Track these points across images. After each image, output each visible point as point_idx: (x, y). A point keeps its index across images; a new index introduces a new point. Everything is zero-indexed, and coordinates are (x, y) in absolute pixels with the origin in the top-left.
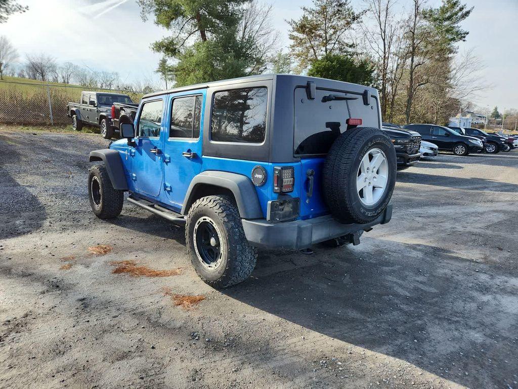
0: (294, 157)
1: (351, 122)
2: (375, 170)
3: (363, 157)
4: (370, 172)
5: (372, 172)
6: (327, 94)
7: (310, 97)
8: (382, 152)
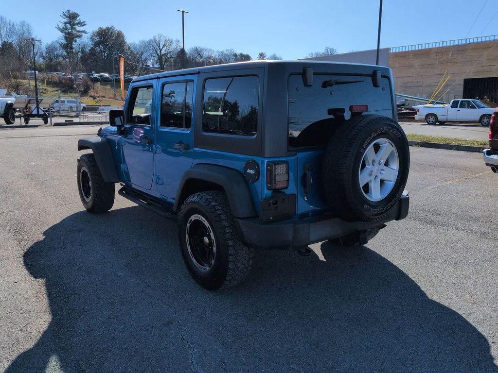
0: (289, 151)
1: (355, 110)
2: (383, 161)
3: (365, 149)
4: (376, 164)
5: (379, 164)
6: (327, 78)
7: (306, 84)
8: (390, 142)
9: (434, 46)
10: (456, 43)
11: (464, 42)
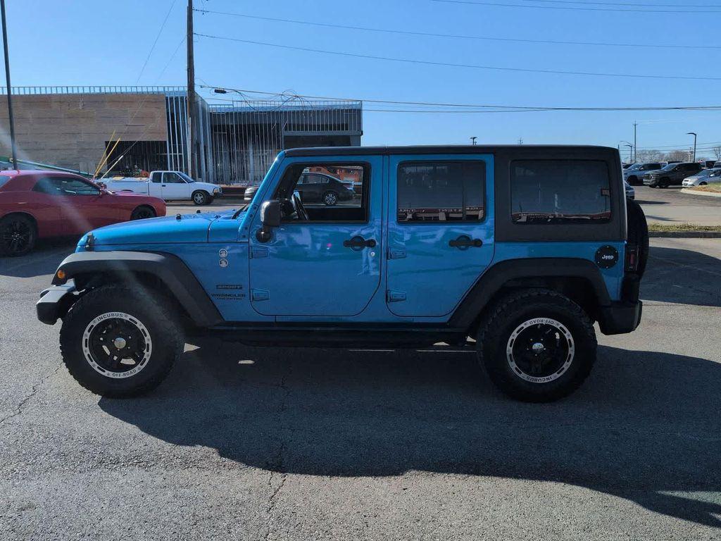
9: (54, 92)
10: (87, 91)
11: (97, 91)
